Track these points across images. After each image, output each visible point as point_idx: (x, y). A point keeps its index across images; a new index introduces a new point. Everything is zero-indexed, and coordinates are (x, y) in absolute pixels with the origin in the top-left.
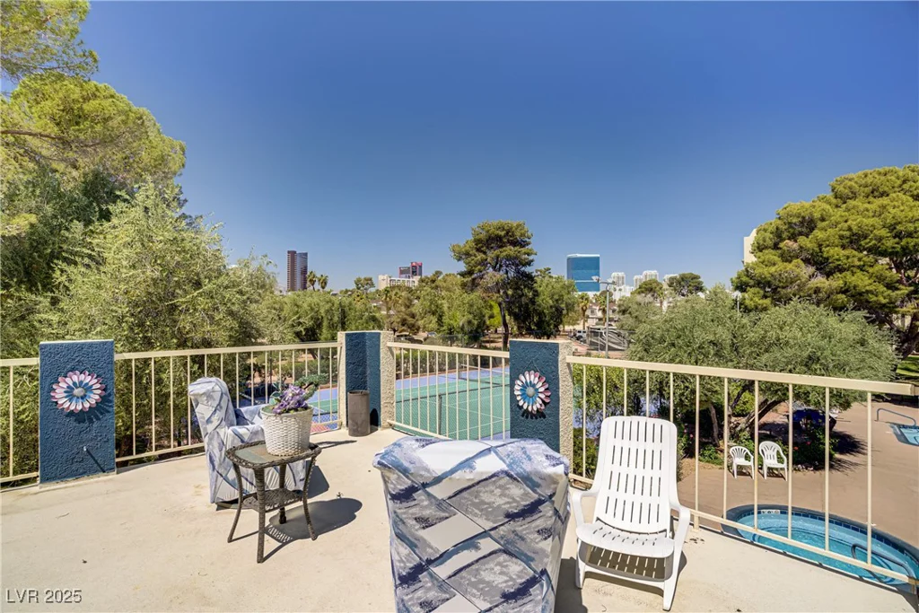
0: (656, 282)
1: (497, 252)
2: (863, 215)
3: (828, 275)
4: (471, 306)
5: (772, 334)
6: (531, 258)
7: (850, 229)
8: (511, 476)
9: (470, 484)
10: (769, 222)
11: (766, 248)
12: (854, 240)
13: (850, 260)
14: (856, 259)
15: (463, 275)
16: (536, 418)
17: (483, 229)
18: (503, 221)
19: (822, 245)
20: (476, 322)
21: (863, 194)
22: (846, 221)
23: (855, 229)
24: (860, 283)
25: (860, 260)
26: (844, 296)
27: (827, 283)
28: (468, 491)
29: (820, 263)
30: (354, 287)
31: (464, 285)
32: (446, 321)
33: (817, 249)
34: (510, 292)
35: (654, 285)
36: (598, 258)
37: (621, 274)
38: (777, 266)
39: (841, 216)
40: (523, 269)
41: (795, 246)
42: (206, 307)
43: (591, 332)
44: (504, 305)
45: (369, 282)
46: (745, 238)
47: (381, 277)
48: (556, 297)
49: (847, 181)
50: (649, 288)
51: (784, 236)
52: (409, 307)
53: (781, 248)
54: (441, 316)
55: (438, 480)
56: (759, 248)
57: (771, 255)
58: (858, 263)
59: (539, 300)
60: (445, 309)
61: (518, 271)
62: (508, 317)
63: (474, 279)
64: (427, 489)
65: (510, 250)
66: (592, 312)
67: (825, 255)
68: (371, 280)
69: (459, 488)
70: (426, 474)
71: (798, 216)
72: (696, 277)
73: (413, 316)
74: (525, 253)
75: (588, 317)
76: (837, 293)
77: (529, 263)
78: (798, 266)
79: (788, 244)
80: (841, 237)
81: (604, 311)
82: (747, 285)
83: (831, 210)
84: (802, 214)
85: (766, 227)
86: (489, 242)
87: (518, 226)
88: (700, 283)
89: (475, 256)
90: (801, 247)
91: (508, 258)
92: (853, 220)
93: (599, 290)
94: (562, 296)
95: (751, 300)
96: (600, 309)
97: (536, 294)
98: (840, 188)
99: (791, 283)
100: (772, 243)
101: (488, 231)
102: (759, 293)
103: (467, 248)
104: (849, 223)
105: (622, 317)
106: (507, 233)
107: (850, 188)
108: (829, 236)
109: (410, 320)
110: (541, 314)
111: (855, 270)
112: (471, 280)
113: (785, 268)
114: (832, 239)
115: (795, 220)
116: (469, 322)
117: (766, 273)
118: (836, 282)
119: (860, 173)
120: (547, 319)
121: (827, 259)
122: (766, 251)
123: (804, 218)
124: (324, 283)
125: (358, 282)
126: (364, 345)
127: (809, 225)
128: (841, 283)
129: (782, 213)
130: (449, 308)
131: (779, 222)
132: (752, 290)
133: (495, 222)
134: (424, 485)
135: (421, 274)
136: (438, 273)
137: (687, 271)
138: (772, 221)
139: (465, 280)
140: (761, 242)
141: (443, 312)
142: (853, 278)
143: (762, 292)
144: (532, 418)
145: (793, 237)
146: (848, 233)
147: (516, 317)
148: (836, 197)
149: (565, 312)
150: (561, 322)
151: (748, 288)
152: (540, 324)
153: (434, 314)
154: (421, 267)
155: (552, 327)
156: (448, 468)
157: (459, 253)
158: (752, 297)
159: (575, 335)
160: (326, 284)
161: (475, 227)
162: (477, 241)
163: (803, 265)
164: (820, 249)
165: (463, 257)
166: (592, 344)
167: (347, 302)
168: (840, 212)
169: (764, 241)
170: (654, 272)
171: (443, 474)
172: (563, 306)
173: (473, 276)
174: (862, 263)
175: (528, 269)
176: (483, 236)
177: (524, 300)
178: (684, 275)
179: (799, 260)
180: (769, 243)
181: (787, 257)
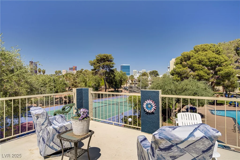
0: (146, 73)
1: (103, 63)
2: (202, 56)
3: (194, 71)
4: (96, 80)
5: (184, 87)
6: (113, 65)
7: (199, 59)
8: (206, 138)
9: (193, 142)
10: (179, 57)
11: (178, 64)
12: (200, 62)
13: (199, 67)
14: (200, 67)
15: (93, 70)
16: (151, 114)
17: (99, 56)
18: (106, 54)
19: (192, 63)
20: (97, 85)
21: (201, 50)
22: (198, 57)
23: (200, 59)
24: (201, 73)
25: (201, 67)
26: (198, 77)
27: (194, 73)
28: (192, 144)
29: (192, 68)
30: (55, 73)
31: (93, 73)
32: (88, 84)
33: (191, 64)
34: (107, 75)
35: (146, 74)
36: (129, 66)
37: (136, 70)
38: (181, 69)
39: (197, 56)
40: (111, 68)
41: (186, 63)
42: (16, 80)
43: (130, 87)
44: (105, 79)
45: (60, 72)
46: (170, 61)
47: (63, 71)
48: (121, 77)
49: (197, 47)
50: (144, 74)
51: (183, 61)
52: (74, 80)
53: (182, 64)
54: (86, 83)
55: (182, 142)
56: (176, 64)
57: (180, 66)
58: (201, 68)
59: (116, 78)
60: (87, 81)
61: (109, 69)
62: (106, 83)
63: (96, 72)
64: (178, 145)
65: (107, 63)
66: (129, 81)
67: (193, 66)
68: (60, 71)
69: (189, 144)
70: (178, 140)
71: (186, 55)
72: (157, 72)
73: (76, 83)
74: (112, 64)
75: (127, 83)
76: (196, 76)
77: (113, 67)
78: (187, 69)
79: (184, 63)
80: (197, 61)
81: (132, 81)
82: (174, 74)
83: (194, 54)
84: (188, 55)
85: (178, 58)
86: (101, 60)
87: (110, 56)
88: (158, 73)
89: (97, 64)
90: (187, 64)
91: (107, 65)
92: (200, 57)
93: (129, 75)
94: (122, 76)
95: (175, 78)
96: (131, 81)
97: (115, 76)
98: (196, 49)
99: (185, 73)
100: (180, 62)
101: (101, 57)
102: (177, 76)
103: (94, 62)
104: (199, 58)
105: (139, 83)
106: (107, 58)
107: (198, 48)
108: (194, 61)
109: (75, 84)
110: (116, 82)
111: (200, 70)
112: (95, 72)
113: (184, 69)
114: (195, 62)
115: (186, 56)
116: (95, 85)
117: (179, 70)
118: (196, 73)
119: (200, 45)
120: (118, 83)
121: (194, 67)
122: (178, 65)
123: (188, 56)
124: (44, 72)
125: (56, 72)
126: (82, 93)
127: (189, 58)
128: (197, 73)
129: (183, 54)
130: (88, 80)
131: (182, 57)
132: (175, 75)
133: (103, 54)
134: (177, 144)
135: (76, 70)
136: (82, 70)
137: (154, 70)
138: (180, 57)
139: (93, 72)
140: (177, 62)
141: (87, 82)
142: (200, 72)
143: (178, 76)
144: (149, 114)
145: (186, 61)
146: (198, 60)
147: (109, 83)
148: (195, 51)
149: (123, 81)
150: (122, 84)
151: (174, 75)
152: (116, 85)
153: (84, 82)
154: (76, 67)
155: (119, 86)
156: (186, 137)
157: (92, 63)
158: (175, 77)
159: (124, 88)
160: (45, 72)
161: (97, 55)
162: (97, 60)
163: (188, 68)
164: (192, 64)
165: (93, 65)
166: (130, 90)
167: (56, 78)
168: (196, 55)
169: (178, 62)
170: (144, 70)
171: (185, 139)
172: (123, 79)
173: (96, 71)
174: (202, 68)
175: (112, 69)
176: (99, 58)
177: (111, 78)
178: (153, 71)
179: (187, 67)
180: (179, 62)
181: (184, 66)
